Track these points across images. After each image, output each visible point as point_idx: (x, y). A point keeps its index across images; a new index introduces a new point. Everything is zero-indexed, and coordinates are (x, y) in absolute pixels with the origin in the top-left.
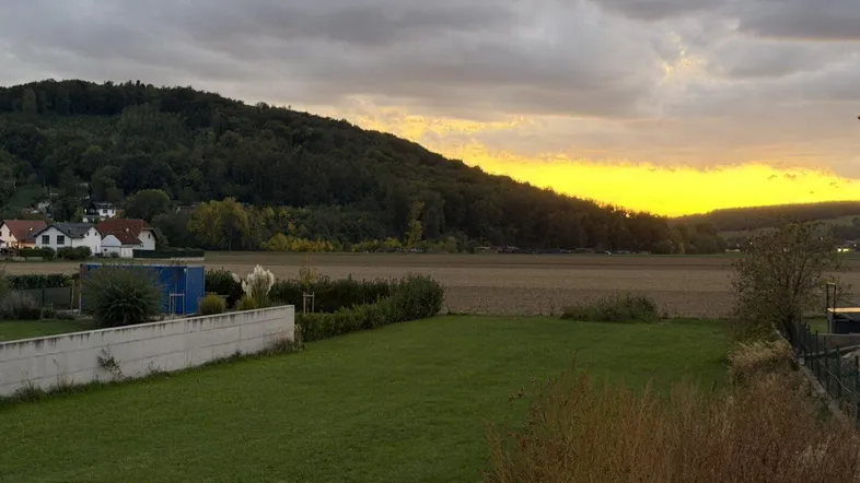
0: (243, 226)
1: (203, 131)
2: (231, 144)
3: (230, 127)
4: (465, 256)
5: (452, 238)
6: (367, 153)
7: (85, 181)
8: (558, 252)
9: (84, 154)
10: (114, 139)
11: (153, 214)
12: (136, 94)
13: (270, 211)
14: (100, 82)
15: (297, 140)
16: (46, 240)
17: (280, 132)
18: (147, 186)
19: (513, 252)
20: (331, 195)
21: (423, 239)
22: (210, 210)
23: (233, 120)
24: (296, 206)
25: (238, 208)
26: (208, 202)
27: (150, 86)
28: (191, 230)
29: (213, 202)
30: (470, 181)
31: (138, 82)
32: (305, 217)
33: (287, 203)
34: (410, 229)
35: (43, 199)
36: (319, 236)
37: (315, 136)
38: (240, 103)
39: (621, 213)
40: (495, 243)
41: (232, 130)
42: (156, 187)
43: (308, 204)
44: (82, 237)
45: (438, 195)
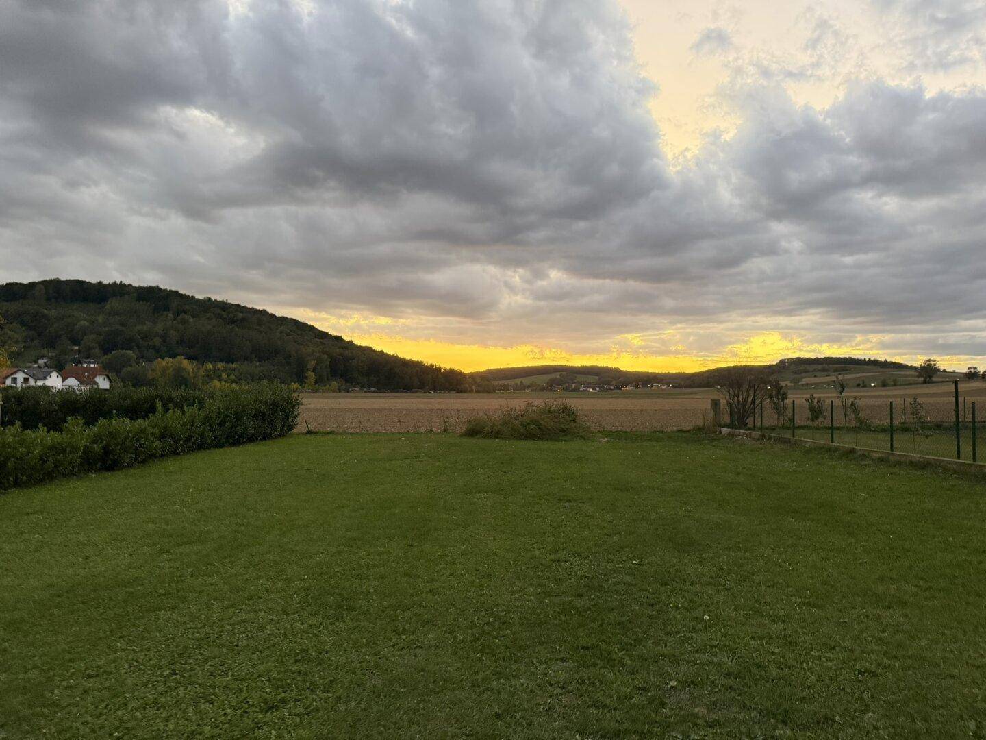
0: (189, 375)
1: (165, 313)
2: (184, 322)
3: (185, 312)
4: (343, 394)
5: (334, 383)
6: (279, 330)
7: (76, 345)
8: (402, 392)
9: (76, 327)
10: (100, 319)
11: (123, 366)
12: (120, 290)
13: (210, 366)
14: (94, 281)
15: (232, 321)
16: (14, 380)
17: (220, 316)
18: (122, 349)
19: (374, 391)
20: (253, 356)
21: (315, 384)
22: (164, 364)
23: (187, 307)
24: (228, 362)
25: (185, 363)
26: (163, 359)
27: (130, 285)
28: (151, 377)
29: (167, 359)
30: (346, 348)
31: (121, 282)
32: (235, 369)
33: (222, 361)
34: (307, 378)
35: (42, 357)
36: (243, 382)
37: (243, 320)
38: (193, 297)
39: (438, 369)
40: (363, 387)
41: (185, 313)
42: (127, 349)
43: (237, 361)
44: (45, 378)
45: (326, 356)
